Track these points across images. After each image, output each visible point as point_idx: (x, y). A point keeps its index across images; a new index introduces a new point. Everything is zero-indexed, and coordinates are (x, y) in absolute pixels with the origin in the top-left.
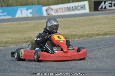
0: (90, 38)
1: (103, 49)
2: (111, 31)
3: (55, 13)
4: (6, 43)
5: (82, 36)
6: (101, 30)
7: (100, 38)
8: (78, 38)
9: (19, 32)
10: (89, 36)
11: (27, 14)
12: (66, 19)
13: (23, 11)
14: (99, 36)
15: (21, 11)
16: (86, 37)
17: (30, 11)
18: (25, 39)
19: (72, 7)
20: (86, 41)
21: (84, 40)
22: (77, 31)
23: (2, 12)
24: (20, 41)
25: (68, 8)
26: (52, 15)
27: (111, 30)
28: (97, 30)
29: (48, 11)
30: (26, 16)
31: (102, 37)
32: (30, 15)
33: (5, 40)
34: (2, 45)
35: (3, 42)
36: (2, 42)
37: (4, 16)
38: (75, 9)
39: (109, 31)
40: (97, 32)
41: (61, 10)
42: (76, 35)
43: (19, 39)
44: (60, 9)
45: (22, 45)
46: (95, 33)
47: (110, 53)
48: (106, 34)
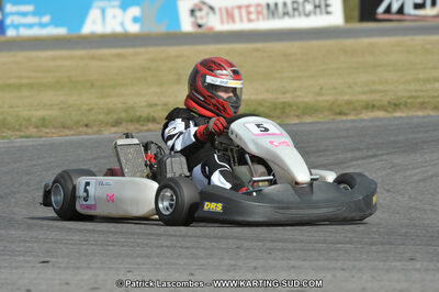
0: (339, 118)
1: (385, 157)
2: (414, 94)
3: (222, 22)
4: (43, 123)
6: (380, 91)
7: (372, 120)
8: (298, 116)
9: (92, 85)
10: (338, 110)
11: (122, 24)
12: (259, 45)
13: (110, 12)
14: (372, 111)
15: (103, 11)
16: (326, 113)
17: (135, 11)
18: (109, 112)
19: (285, 4)
20: (326, 126)
21: (317, 123)
22: (296, 91)
23: (34, 14)
24: (92, 118)
25: (268, 5)
26: (211, 29)
27: (416, 91)
28: (366, 89)
29: (198, 14)
30: (119, 29)
31: (381, 114)
32: (134, 28)
33: (41, 113)
34: (28, 133)
35: (34, 120)
36: (29, 120)
37: (42, 25)
38: (294, 9)
39: (408, 94)
40: (364, 97)
41: (244, 11)
42: (290, 105)
43: (90, 110)
44: (239, 7)
45: (97, 133)
46: (357, 101)
47: (408, 173)
48: (396, 106)
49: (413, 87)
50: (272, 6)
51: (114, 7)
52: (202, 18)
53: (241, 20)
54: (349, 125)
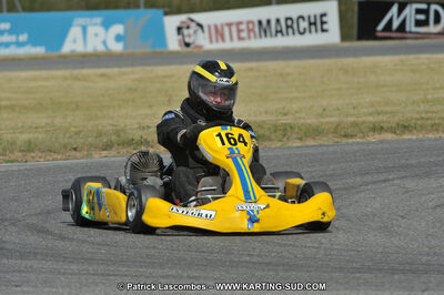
0: (345, 141)
1: (395, 182)
2: (424, 115)
3: (211, 41)
4: (29, 147)
5: (316, 132)
6: (386, 113)
7: (381, 142)
8: (300, 139)
9: (78, 107)
10: (341, 131)
11: (104, 43)
12: (253, 65)
13: (91, 30)
14: (379, 133)
15: (84, 29)
16: (330, 136)
17: (118, 29)
18: (100, 134)
19: (278, 21)
20: (331, 149)
21: (321, 145)
22: (297, 112)
23: (10, 32)
24: (80, 141)
25: (260, 22)
26: (200, 47)
27: (427, 112)
28: (371, 110)
29: (185, 32)
30: (101, 48)
31: (389, 136)
32: (117, 47)
33: (25, 137)
34: (13, 157)
35: (19, 143)
36: (13, 143)
37: (19, 44)
38: (288, 27)
39: (418, 116)
40: (371, 119)
41: (234, 29)
42: (291, 128)
43: (77, 133)
44: (230, 25)
45: (87, 157)
46: (364, 122)
47: (423, 199)
48: (406, 128)
49: (422, 107)
50: (264, 23)
51: (95, 24)
52: (189, 36)
53: (231, 39)
54: (356, 148)
